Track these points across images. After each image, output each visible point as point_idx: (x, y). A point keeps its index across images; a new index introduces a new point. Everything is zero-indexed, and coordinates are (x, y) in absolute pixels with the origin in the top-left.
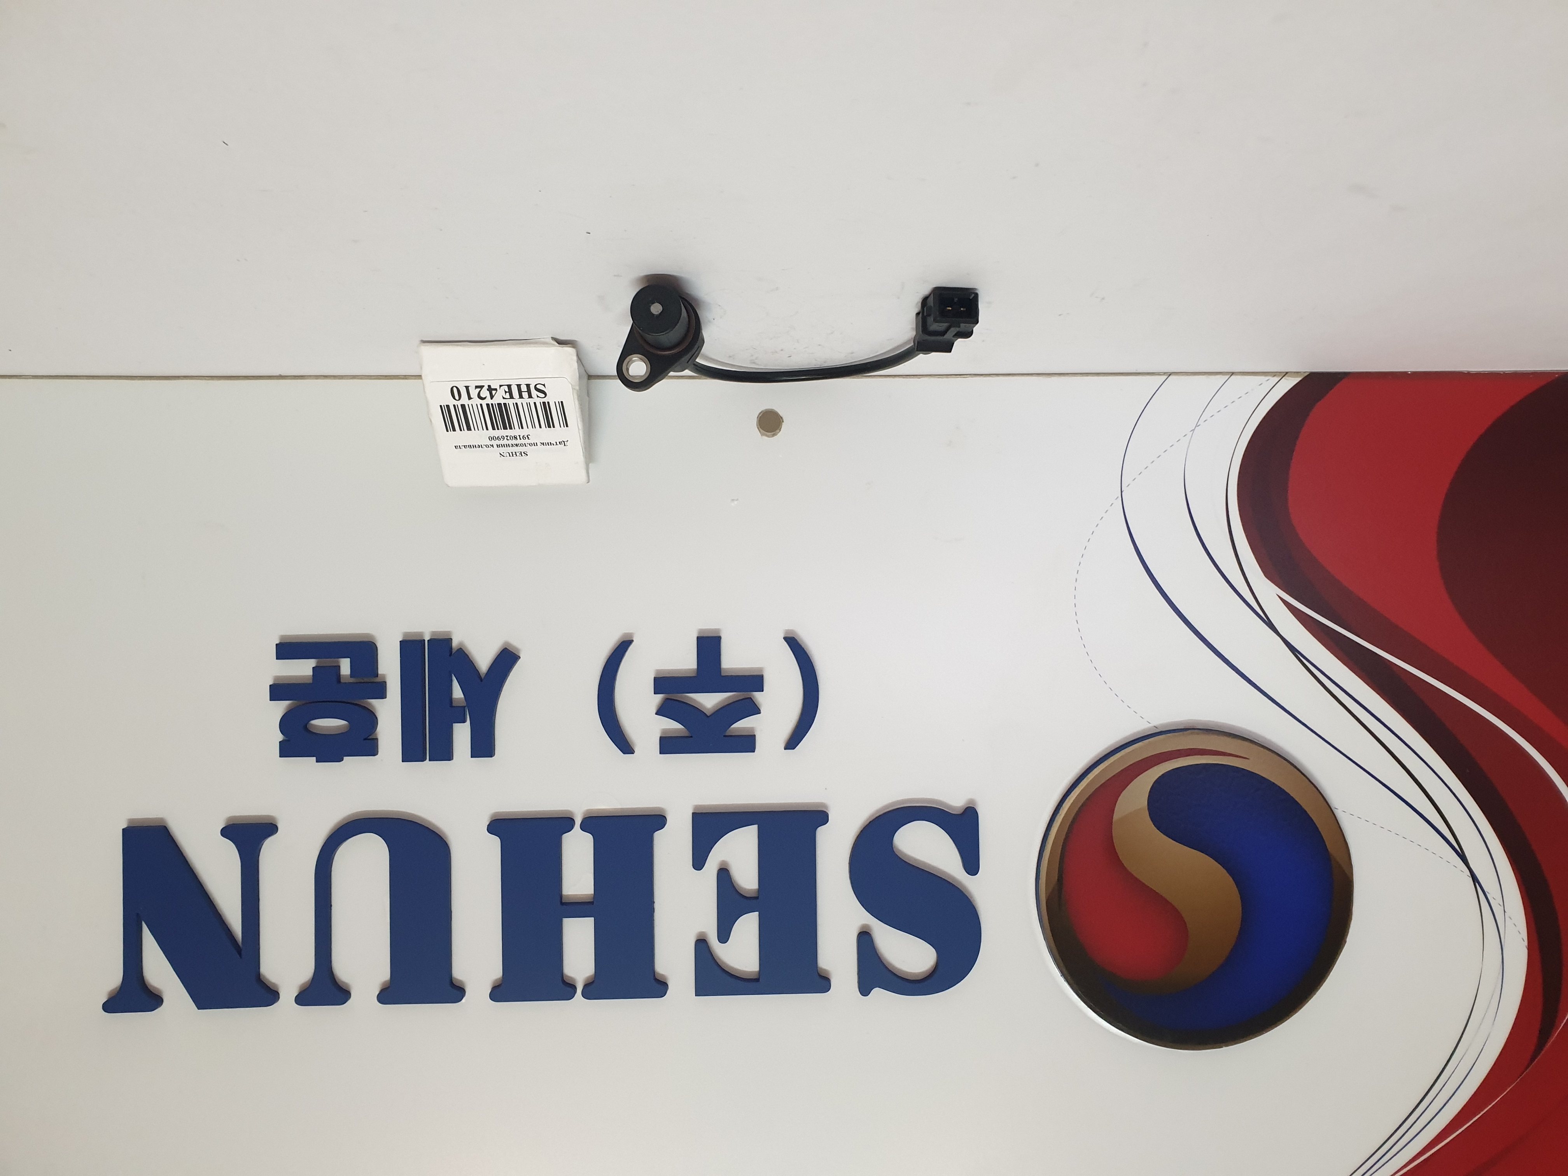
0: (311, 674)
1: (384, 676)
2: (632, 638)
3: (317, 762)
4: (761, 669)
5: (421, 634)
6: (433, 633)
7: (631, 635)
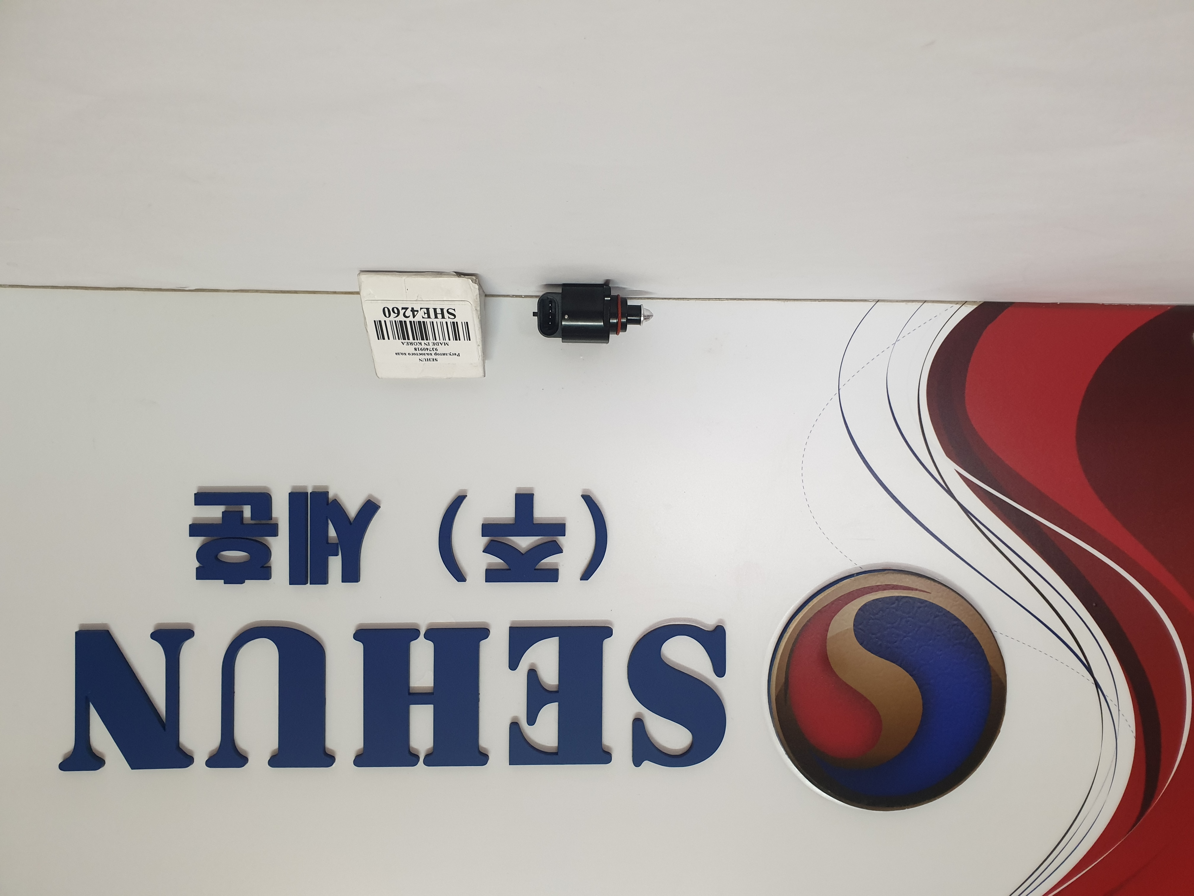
0: (221, 516)
1: (276, 519)
2: (467, 493)
3: (225, 583)
4: (564, 519)
5: (306, 487)
6: (315, 487)
7: (465, 491)
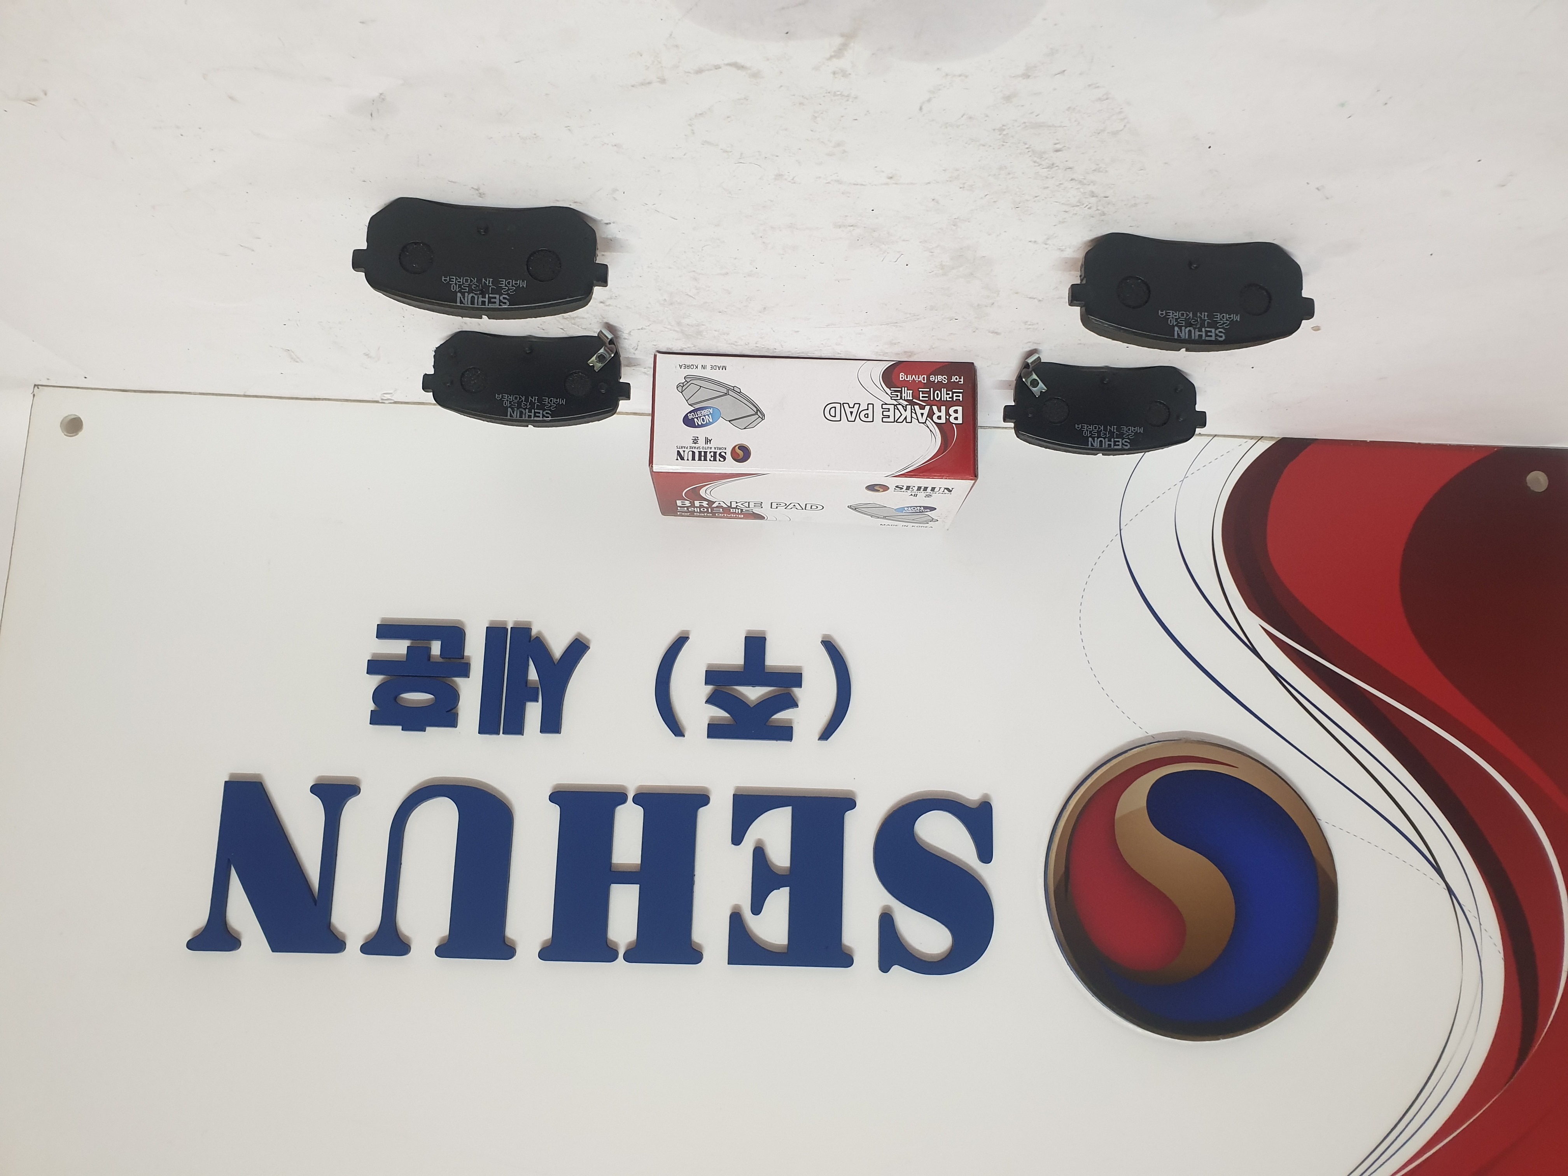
0: (405, 652)
1: (469, 658)
2: (688, 634)
3: (402, 730)
4: (800, 668)
5: (505, 622)
6: (516, 622)
7: (688, 632)
